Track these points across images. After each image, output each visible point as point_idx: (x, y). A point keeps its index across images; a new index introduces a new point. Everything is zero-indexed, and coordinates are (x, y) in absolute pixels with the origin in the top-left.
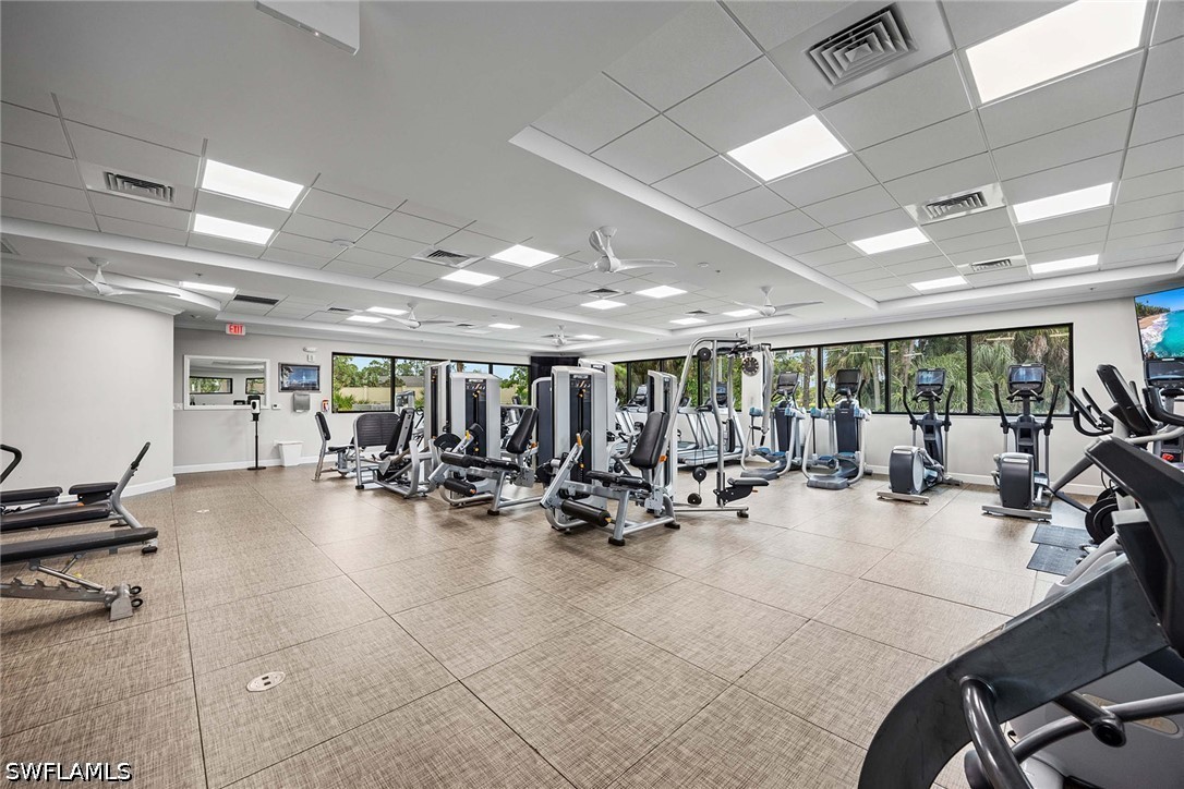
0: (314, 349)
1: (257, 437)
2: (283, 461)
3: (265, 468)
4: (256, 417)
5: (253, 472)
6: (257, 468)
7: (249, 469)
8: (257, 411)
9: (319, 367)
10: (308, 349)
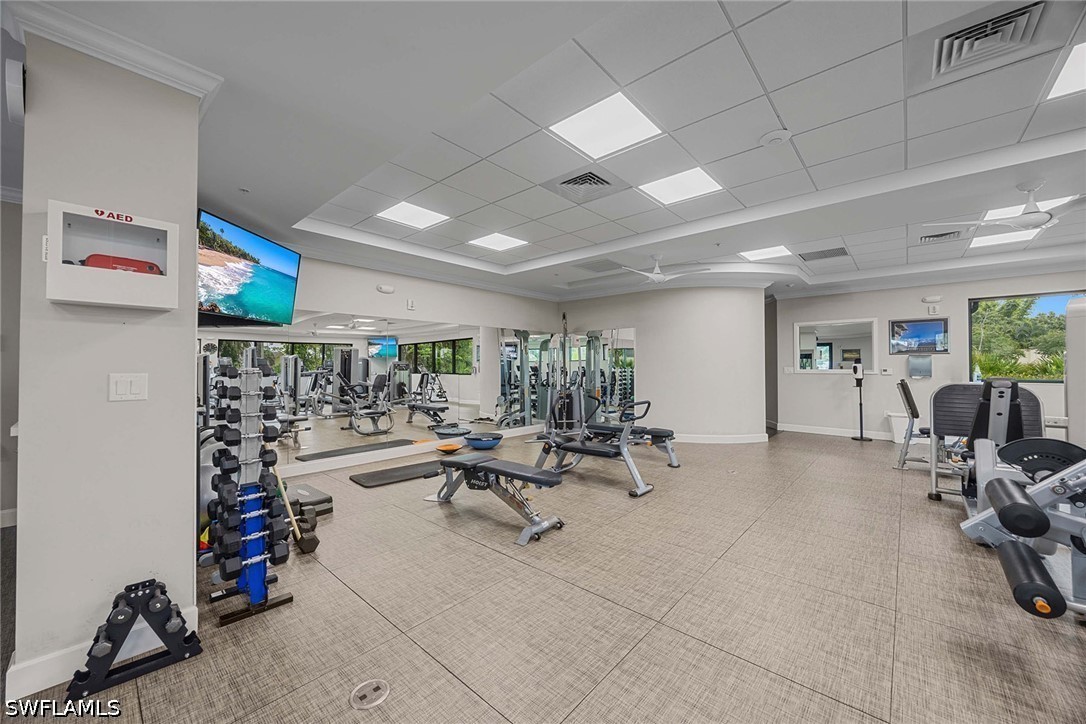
0: (938, 298)
1: (861, 404)
2: (893, 436)
3: (871, 440)
4: (859, 383)
5: (858, 442)
6: (862, 439)
7: (853, 439)
8: (859, 375)
9: (945, 321)
10: (928, 299)
